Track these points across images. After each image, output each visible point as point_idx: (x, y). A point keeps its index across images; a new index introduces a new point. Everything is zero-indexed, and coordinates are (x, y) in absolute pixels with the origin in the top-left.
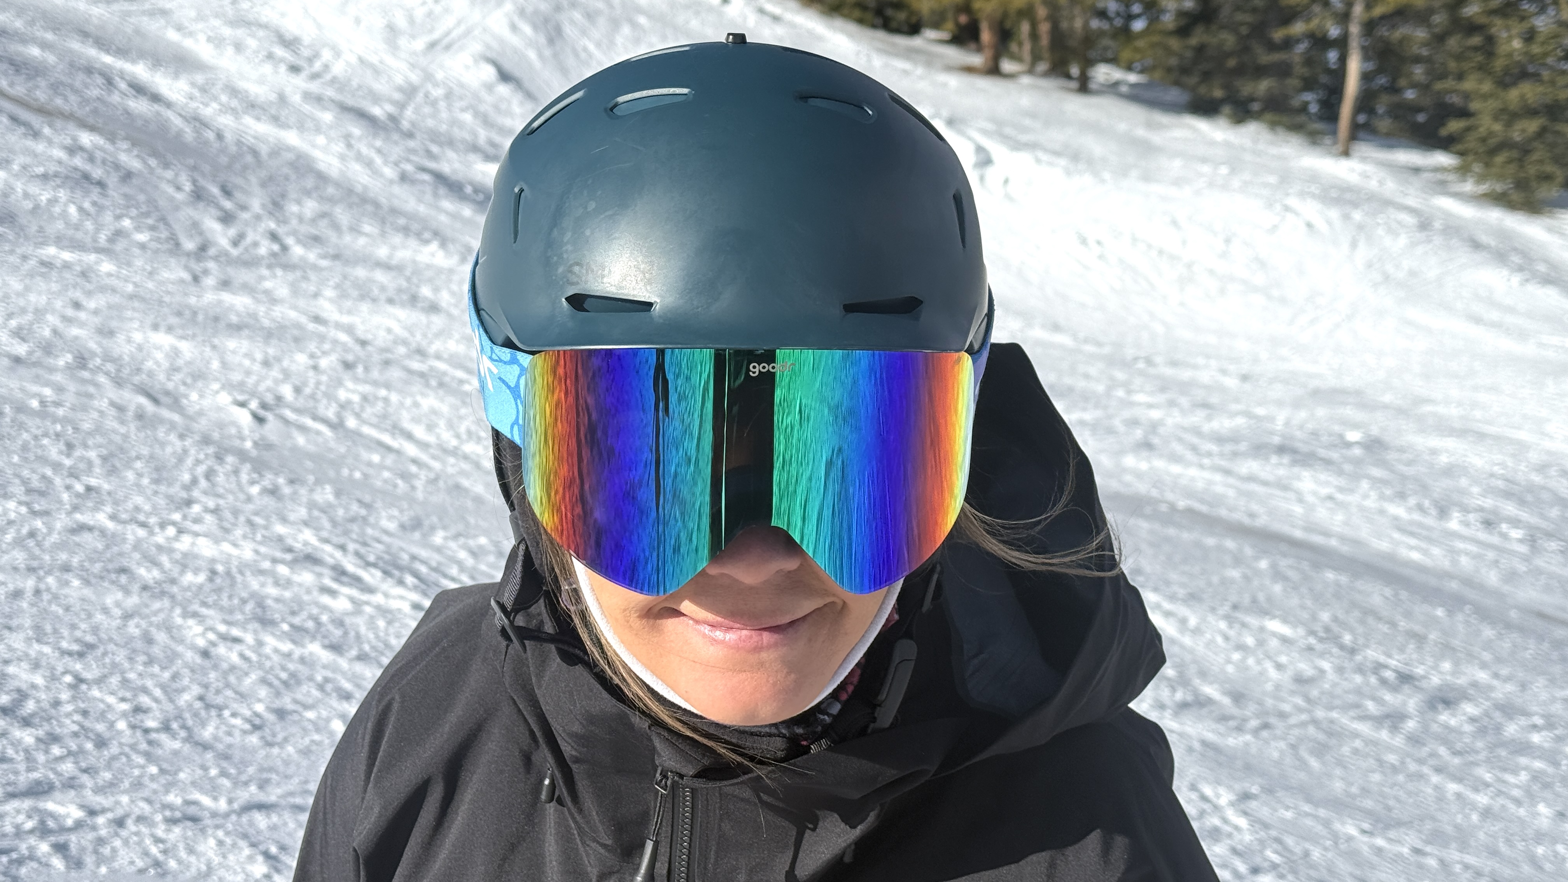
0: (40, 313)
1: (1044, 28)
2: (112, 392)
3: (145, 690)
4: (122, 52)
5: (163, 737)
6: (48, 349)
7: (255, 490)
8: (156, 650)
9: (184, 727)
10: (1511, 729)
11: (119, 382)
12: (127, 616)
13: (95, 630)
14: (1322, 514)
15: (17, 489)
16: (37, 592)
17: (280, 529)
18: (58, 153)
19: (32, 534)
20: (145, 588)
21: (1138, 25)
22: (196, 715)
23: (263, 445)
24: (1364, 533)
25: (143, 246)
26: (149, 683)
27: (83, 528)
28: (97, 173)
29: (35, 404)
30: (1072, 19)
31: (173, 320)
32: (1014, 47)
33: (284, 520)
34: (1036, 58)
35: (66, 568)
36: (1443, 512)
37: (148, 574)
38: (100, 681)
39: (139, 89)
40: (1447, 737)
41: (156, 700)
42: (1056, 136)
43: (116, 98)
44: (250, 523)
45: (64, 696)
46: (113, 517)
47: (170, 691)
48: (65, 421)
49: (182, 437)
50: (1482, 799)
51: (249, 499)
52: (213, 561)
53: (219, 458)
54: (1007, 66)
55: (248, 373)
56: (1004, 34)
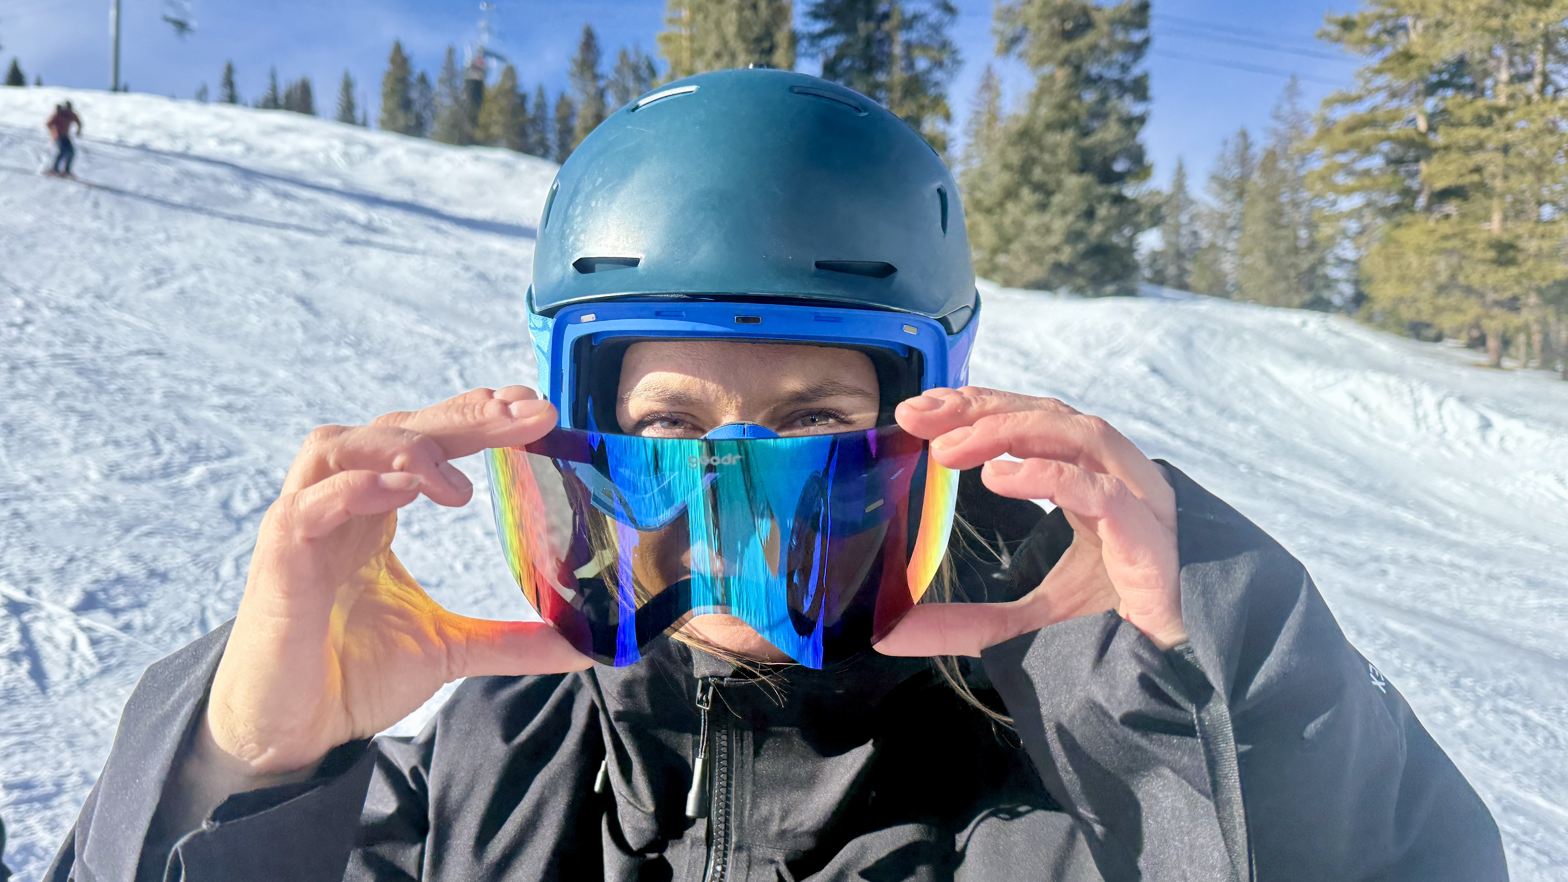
1: (1537, 338)
30: (1558, 332)
32: (1512, 350)
34: (1529, 356)
54: (1507, 363)
56: (1506, 343)
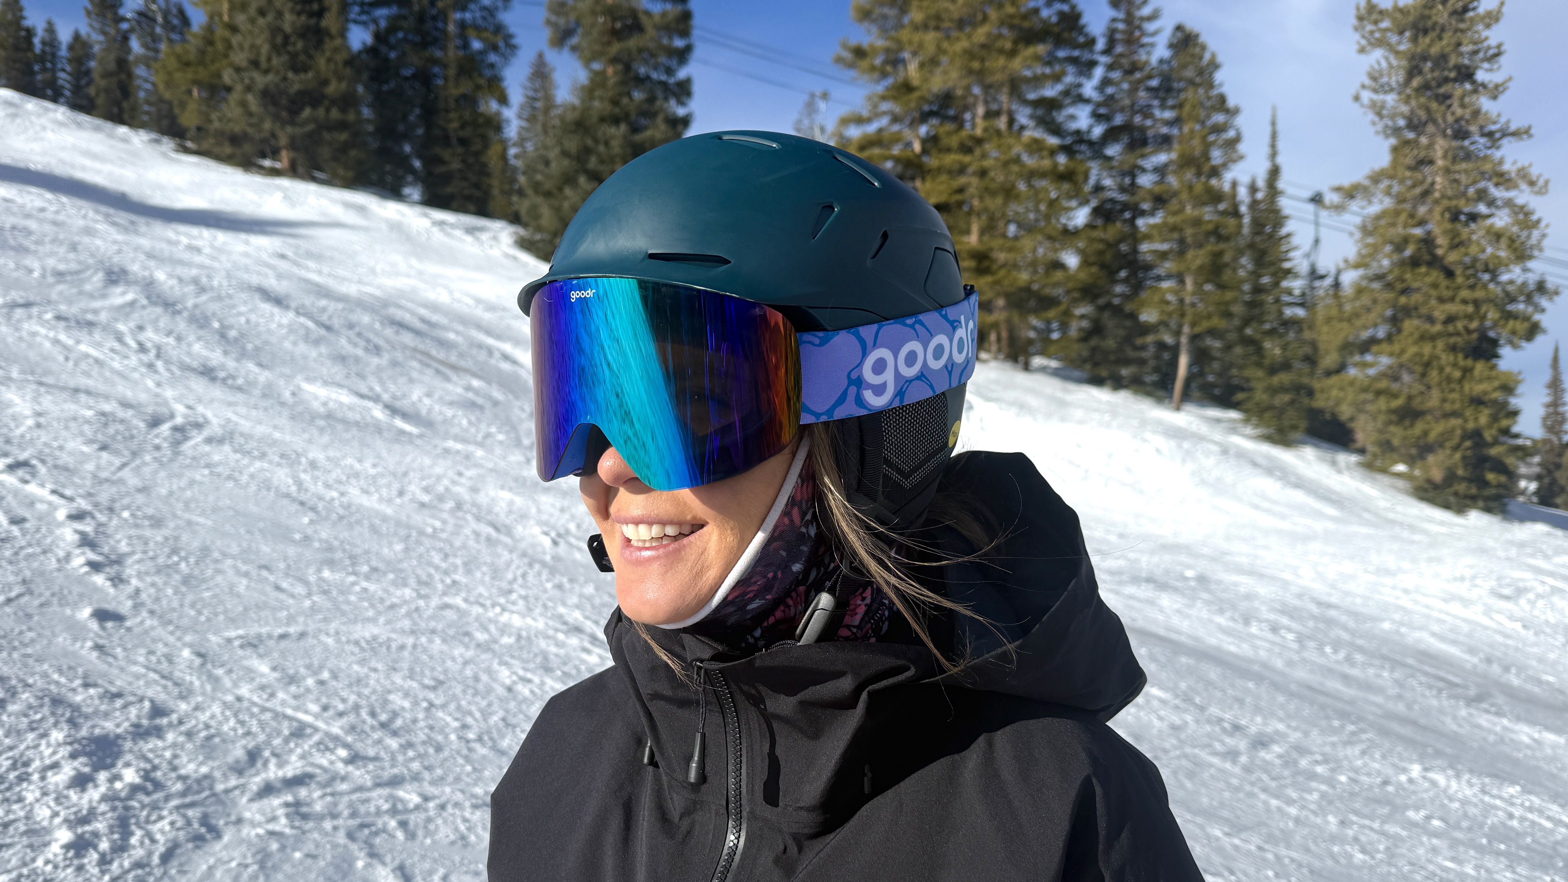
0: (439, 478)
2: (474, 525)
3: (470, 713)
4: (499, 337)
5: (477, 746)
6: (441, 498)
7: (549, 585)
8: (480, 687)
9: (491, 739)
10: (1304, 763)
11: (478, 519)
12: (466, 663)
13: (445, 672)
14: (1176, 621)
15: (412, 581)
16: (415, 646)
17: (561, 610)
18: (459, 390)
19: (417, 609)
20: (478, 645)
21: (1055, 336)
22: (499, 731)
23: (556, 558)
24: (1201, 633)
25: (501, 442)
26: (473, 708)
27: (447, 606)
28: (480, 401)
29: (429, 530)
31: (513, 484)
33: (564, 604)
35: (433, 632)
36: (1247, 621)
37: (481, 636)
38: (444, 706)
39: (506, 357)
40: (1266, 767)
41: (476, 720)
42: (1011, 395)
43: (493, 362)
44: (545, 606)
45: (421, 716)
46: (466, 600)
47: (486, 714)
48: (446, 541)
49: (511, 552)
50: (1293, 811)
51: (545, 591)
52: (520, 629)
53: (530, 565)
55: (551, 515)
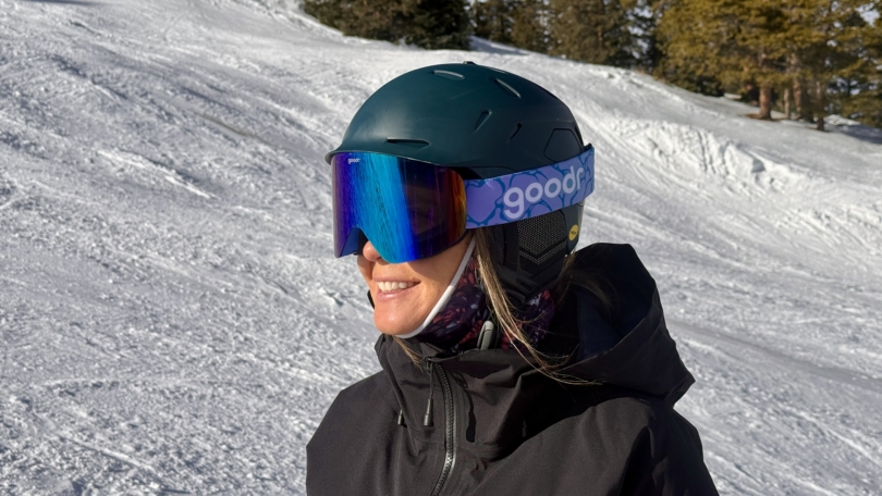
1: (798, 94)
30: (815, 88)
32: (779, 104)
34: (792, 109)
54: (774, 114)
56: (774, 97)
